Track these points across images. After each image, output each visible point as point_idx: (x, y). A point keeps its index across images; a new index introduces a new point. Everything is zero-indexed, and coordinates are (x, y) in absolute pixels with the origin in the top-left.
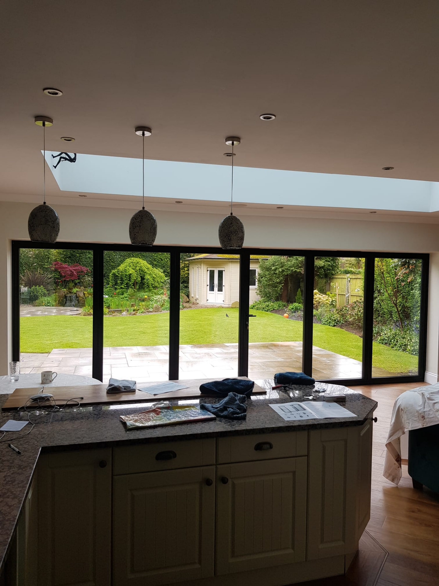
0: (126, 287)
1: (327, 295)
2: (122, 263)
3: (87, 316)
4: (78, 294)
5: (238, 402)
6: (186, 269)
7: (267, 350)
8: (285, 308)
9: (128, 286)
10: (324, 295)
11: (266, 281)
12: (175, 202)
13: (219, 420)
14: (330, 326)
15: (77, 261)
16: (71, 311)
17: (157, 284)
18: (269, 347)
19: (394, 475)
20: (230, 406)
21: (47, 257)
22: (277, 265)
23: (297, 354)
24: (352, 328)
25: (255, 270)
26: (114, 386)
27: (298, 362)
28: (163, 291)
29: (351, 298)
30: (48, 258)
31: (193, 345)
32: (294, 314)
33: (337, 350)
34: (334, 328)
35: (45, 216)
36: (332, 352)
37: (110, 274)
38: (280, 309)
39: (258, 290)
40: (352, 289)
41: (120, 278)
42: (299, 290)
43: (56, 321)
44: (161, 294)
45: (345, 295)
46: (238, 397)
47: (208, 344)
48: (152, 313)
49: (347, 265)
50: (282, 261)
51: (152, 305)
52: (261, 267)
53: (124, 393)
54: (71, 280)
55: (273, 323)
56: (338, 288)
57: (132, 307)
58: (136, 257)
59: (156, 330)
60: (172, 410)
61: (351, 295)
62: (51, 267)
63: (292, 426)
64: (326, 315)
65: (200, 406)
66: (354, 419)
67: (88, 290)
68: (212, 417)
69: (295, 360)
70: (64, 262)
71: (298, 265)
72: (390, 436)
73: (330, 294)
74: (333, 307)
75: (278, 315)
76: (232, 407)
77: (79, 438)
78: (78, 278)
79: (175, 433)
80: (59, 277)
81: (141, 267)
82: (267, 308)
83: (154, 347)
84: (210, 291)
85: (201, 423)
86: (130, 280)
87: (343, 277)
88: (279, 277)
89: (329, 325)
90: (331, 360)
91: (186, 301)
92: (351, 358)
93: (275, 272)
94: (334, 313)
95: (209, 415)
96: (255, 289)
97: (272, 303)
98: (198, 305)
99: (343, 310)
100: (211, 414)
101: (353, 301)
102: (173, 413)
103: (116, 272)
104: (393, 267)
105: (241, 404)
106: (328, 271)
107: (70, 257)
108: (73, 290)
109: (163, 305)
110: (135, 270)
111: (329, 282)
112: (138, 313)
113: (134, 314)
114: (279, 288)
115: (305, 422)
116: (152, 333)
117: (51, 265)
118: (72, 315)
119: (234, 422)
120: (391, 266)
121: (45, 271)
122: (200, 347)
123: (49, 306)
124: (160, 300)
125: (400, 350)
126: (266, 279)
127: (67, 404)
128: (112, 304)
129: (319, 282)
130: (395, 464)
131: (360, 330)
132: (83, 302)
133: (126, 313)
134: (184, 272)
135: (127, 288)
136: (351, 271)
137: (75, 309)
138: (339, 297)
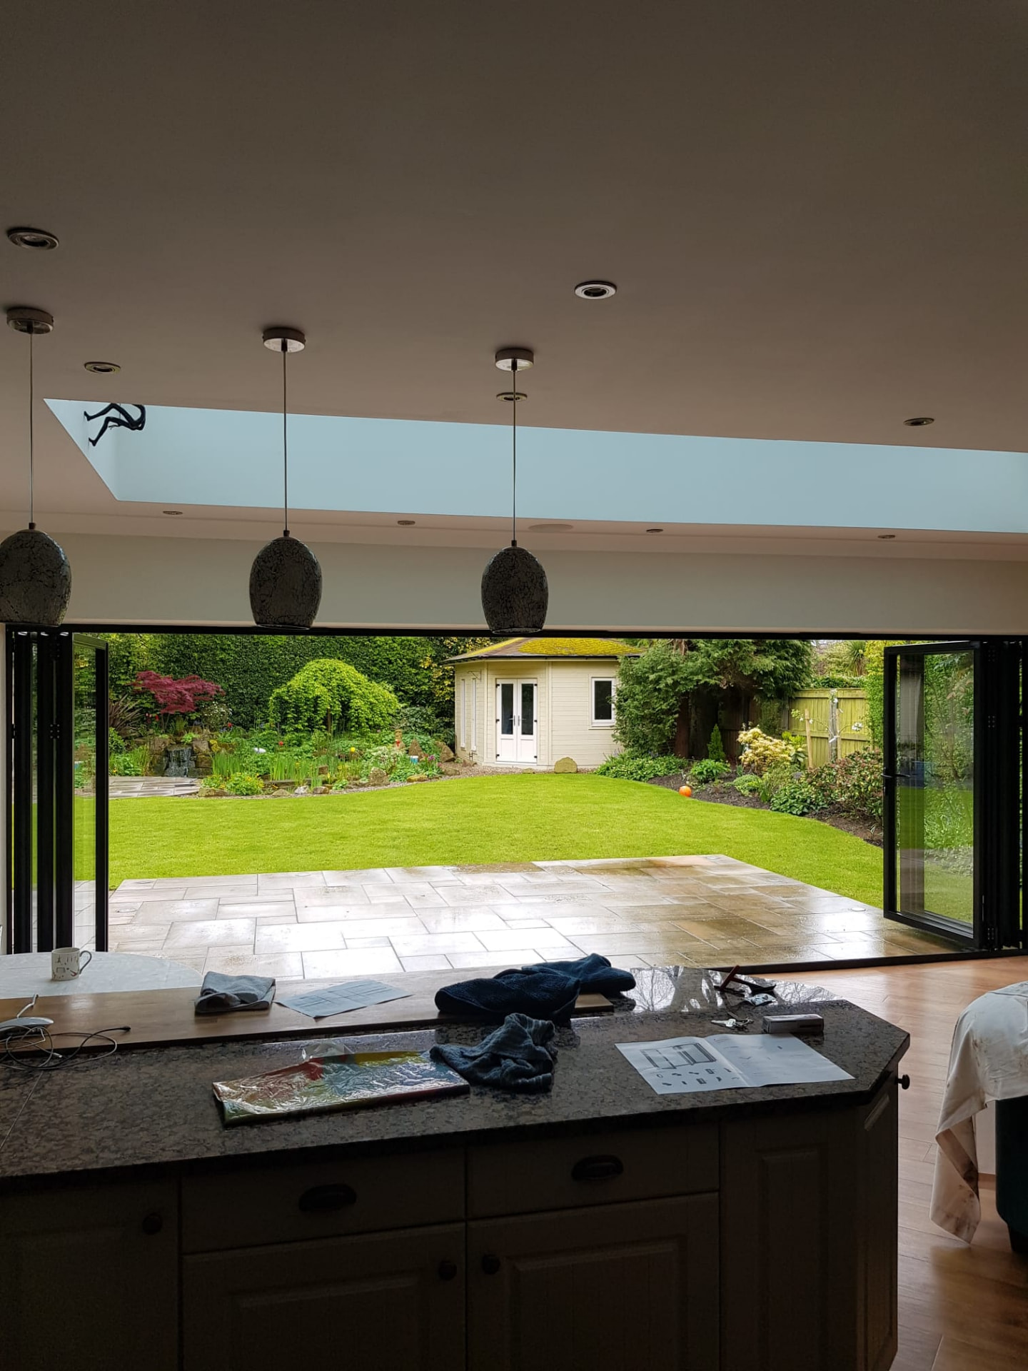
0: (307, 728)
1: (782, 739)
2: (298, 672)
3: (212, 798)
4: (196, 746)
5: (529, 1041)
6: (447, 683)
7: (637, 876)
8: (682, 773)
9: (311, 725)
10: (776, 741)
11: (636, 707)
12: (397, 524)
13: (477, 1092)
14: (792, 816)
15: (195, 669)
16: (176, 786)
17: (380, 719)
18: (642, 869)
19: (959, 1216)
20: (507, 1054)
21: (125, 661)
22: (661, 670)
23: (709, 885)
24: (845, 818)
25: (610, 682)
26: (214, 994)
27: (712, 907)
28: (392, 734)
29: (842, 746)
30: (128, 663)
31: (458, 866)
32: (705, 786)
33: (810, 875)
34: (802, 819)
35: (29, 558)
36: (798, 880)
37: (271, 698)
38: (671, 774)
39: (617, 729)
40: (844, 724)
41: (293, 708)
42: (716, 727)
43: (138, 812)
44: (389, 742)
45: (827, 738)
46: (530, 1026)
47: (495, 865)
48: (366, 789)
49: (833, 666)
50: (673, 659)
51: (367, 768)
52: (623, 674)
53: (238, 1014)
54: (181, 713)
55: (654, 810)
56: (811, 721)
57: (319, 774)
58: (330, 657)
59: (373, 830)
60: (356, 1066)
61: (843, 739)
62: (134, 685)
63: (675, 1112)
64: (781, 787)
65: (430, 1052)
66: (844, 1086)
67: (219, 735)
68: (458, 1084)
69: (706, 902)
70: (164, 672)
71: (711, 669)
72: (949, 1113)
73: (791, 738)
74: (799, 768)
75: (666, 789)
76: (514, 1056)
77: (90, 1151)
78: (196, 708)
79: (352, 1137)
80: (153, 706)
81: (341, 680)
82: (639, 772)
83: (364, 872)
84: (503, 733)
85: (425, 1105)
86: (315, 712)
87: (822, 695)
88: (667, 697)
89: (791, 813)
90: (796, 902)
91: (447, 759)
92: (845, 895)
93: (657, 687)
94: (801, 783)
95: (450, 1078)
96: (611, 727)
97: (651, 761)
98: (476, 767)
99: (823, 777)
100: (456, 1075)
101: (848, 754)
102: (355, 1073)
103: (284, 692)
104: (942, 670)
105: (539, 1048)
106: (784, 683)
107: (177, 661)
108: (184, 737)
109: (392, 768)
110: (328, 687)
111: (787, 707)
112: (334, 788)
113: (324, 792)
114: (668, 724)
115: (709, 1098)
116: (362, 837)
117: (134, 681)
118: (179, 796)
119: (516, 1101)
120: (936, 667)
121: (119, 693)
122: (477, 871)
123: (127, 775)
124: (386, 756)
125: (965, 874)
126: (636, 702)
127: (84, 1045)
128: (273, 769)
129: (763, 708)
130: (960, 1186)
131: (867, 825)
132: (207, 765)
133: (305, 788)
134: (442, 689)
135: (309, 731)
136: (842, 681)
137: (188, 781)
138: (812, 745)
